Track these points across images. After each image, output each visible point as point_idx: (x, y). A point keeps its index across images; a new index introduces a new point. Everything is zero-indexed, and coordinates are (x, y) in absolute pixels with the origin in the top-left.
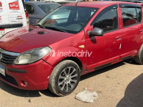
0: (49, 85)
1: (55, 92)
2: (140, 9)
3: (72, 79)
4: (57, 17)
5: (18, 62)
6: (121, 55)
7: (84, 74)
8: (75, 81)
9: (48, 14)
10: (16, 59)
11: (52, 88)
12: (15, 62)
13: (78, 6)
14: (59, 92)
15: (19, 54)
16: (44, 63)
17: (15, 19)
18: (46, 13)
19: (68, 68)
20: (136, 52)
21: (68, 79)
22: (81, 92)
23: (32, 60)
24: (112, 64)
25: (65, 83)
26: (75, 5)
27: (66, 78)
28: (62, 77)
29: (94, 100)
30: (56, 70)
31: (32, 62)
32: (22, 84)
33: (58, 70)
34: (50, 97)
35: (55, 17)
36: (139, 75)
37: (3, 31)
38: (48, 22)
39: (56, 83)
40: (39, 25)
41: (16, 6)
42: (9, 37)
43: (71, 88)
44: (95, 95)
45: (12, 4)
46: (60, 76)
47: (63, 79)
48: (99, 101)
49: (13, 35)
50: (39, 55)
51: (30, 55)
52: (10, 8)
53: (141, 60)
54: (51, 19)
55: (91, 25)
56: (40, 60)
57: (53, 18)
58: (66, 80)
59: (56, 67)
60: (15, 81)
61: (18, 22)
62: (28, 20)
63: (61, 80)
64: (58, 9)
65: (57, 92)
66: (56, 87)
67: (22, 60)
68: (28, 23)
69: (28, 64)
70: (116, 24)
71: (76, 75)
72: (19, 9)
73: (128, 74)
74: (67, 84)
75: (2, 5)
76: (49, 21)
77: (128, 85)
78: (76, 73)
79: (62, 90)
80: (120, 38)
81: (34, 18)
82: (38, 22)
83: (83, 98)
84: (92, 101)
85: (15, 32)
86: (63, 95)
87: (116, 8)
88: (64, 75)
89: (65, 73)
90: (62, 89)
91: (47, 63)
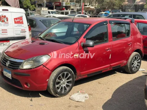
0: (48, 87)
1: (53, 93)
2: (129, 25)
3: (68, 82)
4: (57, 30)
5: (23, 67)
6: (111, 64)
7: (78, 79)
8: (70, 85)
9: (48, 28)
10: (22, 65)
11: (50, 89)
12: (21, 67)
13: (74, 21)
14: (56, 93)
15: (24, 61)
16: (44, 68)
17: (19, 32)
18: (47, 27)
19: (64, 73)
20: (125, 62)
21: (64, 82)
22: (75, 94)
23: (34, 65)
24: (103, 72)
25: (62, 86)
26: (71, 21)
27: (62, 82)
28: (59, 81)
29: (85, 100)
30: (54, 74)
31: (34, 67)
32: (26, 86)
33: (55, 75)
34: (49, 98)
35: (55, 31)
36: (127, 82)
37: (9, 43)
38: (48, 35)
39: (54, 85)
40: (40, 38)
41: (21, 21)
42: (14, 47)
43: (66, 90)
44: (87, 97)
45: (17, 19)
46: (57, 79)
47: (60, 82)
48: (89, 101)
49: (17, 46)
50: (40, 61)
51: (32, 62)
52: (15, 22)
53: (130, 70)
54: (51, 33)
55: (84, 38)
56: (41, 65)
57: (53, 32)
58: (62, 83)
59: (54, 72)
60: (20, 83)
61: (22, 35)
62: (30, 33)
63: (58, 83)
64: (57, 24)
65: (54, 93)
66: (54, 88)
67: (26, 66)
68: (30, 36)
69: (31, 69)
70: (107, 37)
71: (71, 80)
72: (23, 24)
73: (117, 81)
74: (63, 86)
75: (8, 20)
76: (50, 34)
77: (116, 89)
78: (71, 78)
79: (59, 92)
80: (110, 49)
81: (36, 31)
82: (40, 35)
83: (76, 98)
84: (83, 101)
85: (19, 43)
86: (59, 96)
87: (106, 24)
88: (60, 79)
89: (62, 77)
90: (59, 90)
91: (47, 68)
